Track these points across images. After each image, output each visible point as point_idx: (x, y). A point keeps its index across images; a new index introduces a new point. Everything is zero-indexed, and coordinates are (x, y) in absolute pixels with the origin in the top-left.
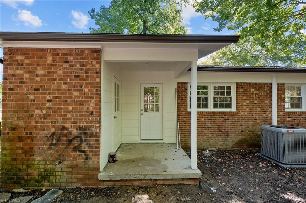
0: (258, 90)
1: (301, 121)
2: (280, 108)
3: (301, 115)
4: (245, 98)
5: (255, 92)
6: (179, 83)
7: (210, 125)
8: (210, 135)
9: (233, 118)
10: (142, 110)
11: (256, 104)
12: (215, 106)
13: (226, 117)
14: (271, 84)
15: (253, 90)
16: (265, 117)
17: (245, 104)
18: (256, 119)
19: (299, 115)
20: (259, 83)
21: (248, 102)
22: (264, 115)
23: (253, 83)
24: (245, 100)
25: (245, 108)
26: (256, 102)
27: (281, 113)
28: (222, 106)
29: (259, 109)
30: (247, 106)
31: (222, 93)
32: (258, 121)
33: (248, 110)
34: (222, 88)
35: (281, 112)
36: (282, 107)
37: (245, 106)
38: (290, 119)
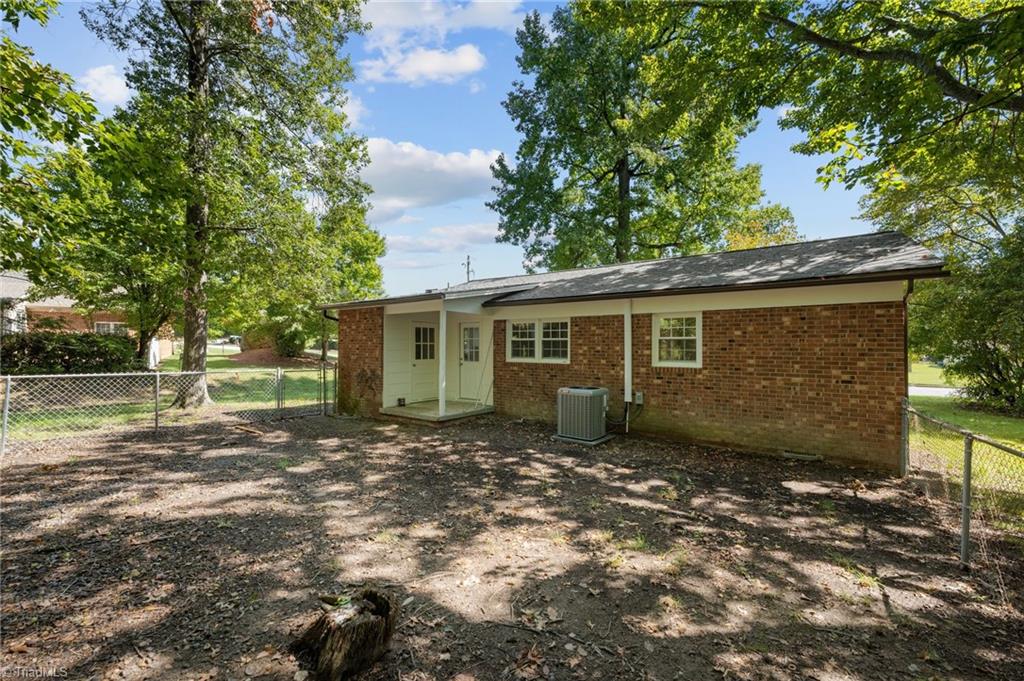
0: (603, 328)
1: (682, 386)
2: (641, 360)
3: (682, 375)
4: (580, 341)
5: (597, 332)
6: (495, 322)
7: (531, 384)
8: (532, 399)
9: (563, 374)
10: (461, 359)
11: (598, 351)
12: (546, 354)
13: (553, 373)
14: (623, 316)
15: (593, 328)
16: (613, 376)
17: (581, 352)
18: (598, 378)
19: (679, 375)
20: (604, 317)
21: (585, 348)
22: (612, 372)
23: (594, 317)
24: (581, 345)
25: (581, 358)
26: (599, 348)
27: (643, 370)
28: (556, 354)
29: (603, 362)
30: (584, 355)
31: (555, 335)
32: (602, 382)
33: (585, 361)
34: (555, 326)
35: (643, 367)
36: (645, 359)
37: (581, 354)
38: (659, 381)
